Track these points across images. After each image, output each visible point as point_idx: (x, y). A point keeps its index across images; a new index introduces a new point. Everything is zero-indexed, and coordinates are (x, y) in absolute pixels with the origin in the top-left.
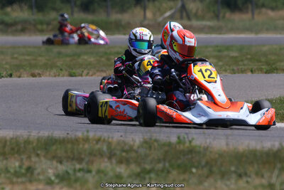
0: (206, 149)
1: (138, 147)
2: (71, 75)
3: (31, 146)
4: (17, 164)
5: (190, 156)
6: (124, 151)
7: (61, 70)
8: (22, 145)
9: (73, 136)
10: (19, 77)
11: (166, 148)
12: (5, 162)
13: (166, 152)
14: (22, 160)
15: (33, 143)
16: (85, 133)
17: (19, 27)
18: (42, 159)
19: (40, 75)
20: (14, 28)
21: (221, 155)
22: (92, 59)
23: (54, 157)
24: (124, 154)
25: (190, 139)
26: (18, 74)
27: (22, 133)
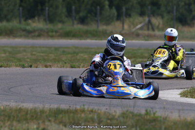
0: (165, 119)
1: (119, 117)
2: (72, 67)
3: (45, 115)
4: (35, 127)
5: (154, 124)
6: (109, 119)
7: (65, 63)
8: (39, 114)
9: (74, 109)
10: (37, 67)
11: (138, 118)
12: (27, 125)
13: (138, 120)
14: (39, 124)
15: (46, 112)
16: (82, 107)
17: (37, 34)
18: (53, 123)
19: (50, 66)
20: (33, 34)
21: (175, 123)
22: (86, 56)
23: (61, 122)
24: (109, 121)
25: (154, 111)
26: (36, 65)
27: (39, 106)
